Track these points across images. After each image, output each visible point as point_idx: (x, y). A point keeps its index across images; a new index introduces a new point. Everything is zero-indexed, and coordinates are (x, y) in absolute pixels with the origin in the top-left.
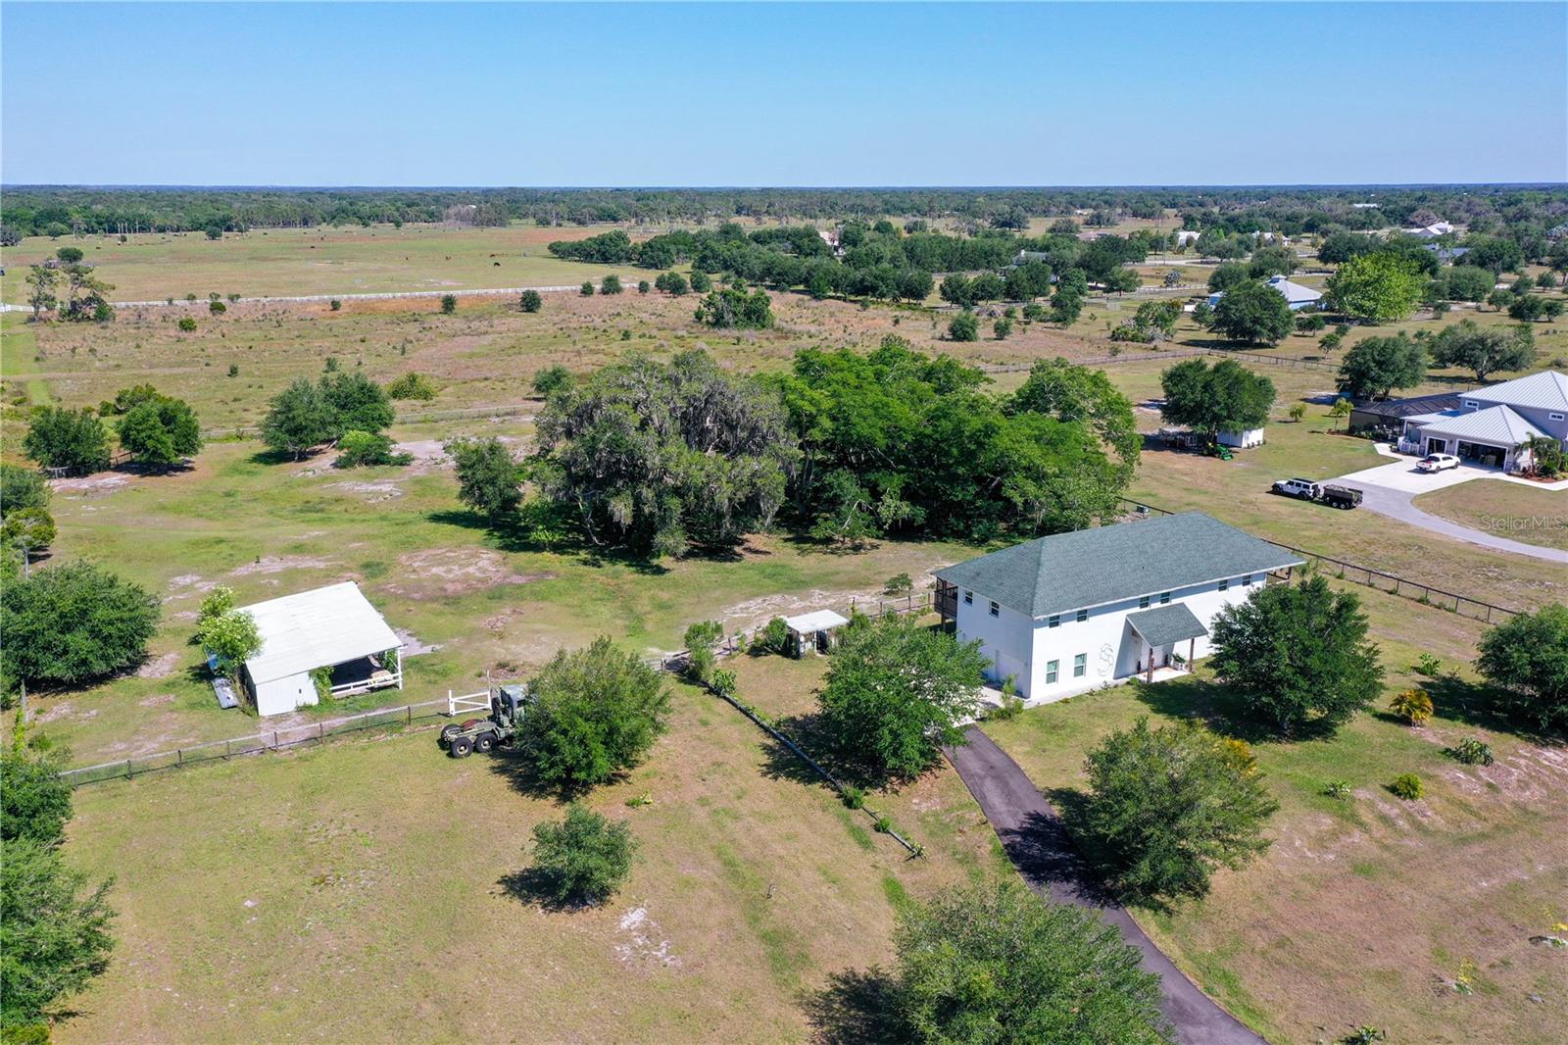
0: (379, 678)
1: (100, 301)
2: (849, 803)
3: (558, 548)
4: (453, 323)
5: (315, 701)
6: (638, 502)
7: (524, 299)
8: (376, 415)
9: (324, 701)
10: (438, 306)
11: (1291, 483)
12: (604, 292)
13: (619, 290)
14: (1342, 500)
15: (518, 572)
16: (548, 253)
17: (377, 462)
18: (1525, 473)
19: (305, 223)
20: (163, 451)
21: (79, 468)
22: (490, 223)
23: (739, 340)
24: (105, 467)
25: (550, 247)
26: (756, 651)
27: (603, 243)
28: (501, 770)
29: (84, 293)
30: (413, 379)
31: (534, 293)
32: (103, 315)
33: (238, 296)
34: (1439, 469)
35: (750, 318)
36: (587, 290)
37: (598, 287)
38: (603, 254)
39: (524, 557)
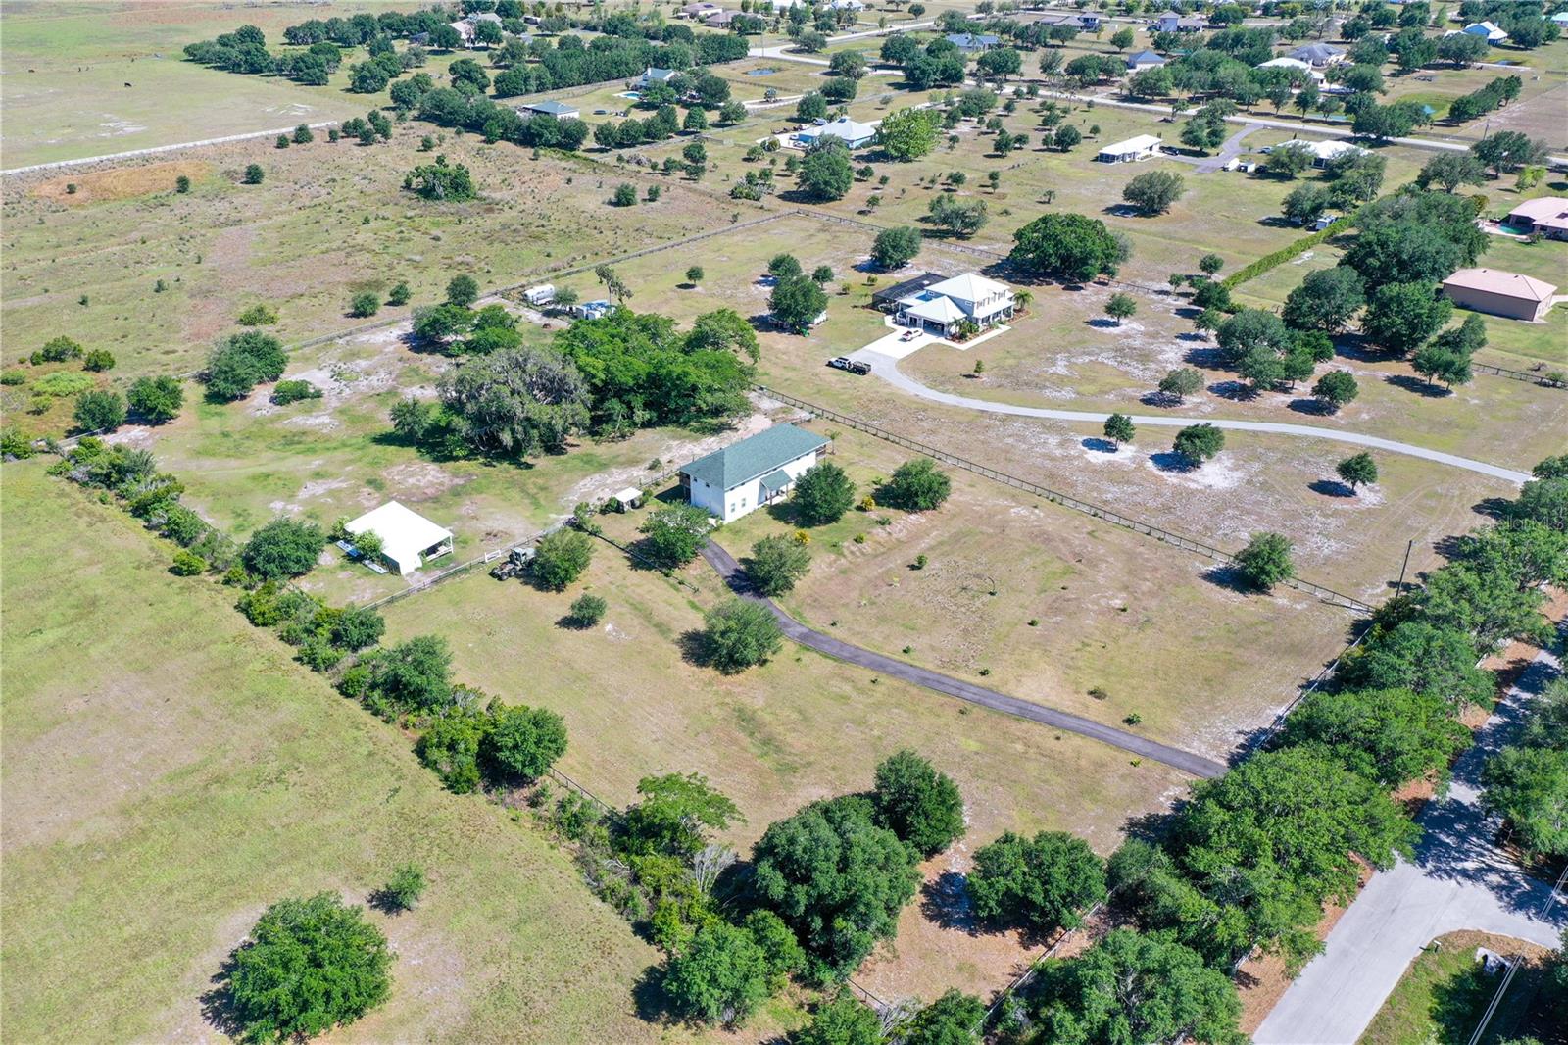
0: (442, 550)
2: (667, 576)
3: (465, 458)
5: (421, 565)
6: (513, 431)
7: (249, 172)
9: (424, 564)
10: (173, 186)
11: (837, 361)
12: (298, 141)
13: (310, 138)
14: (860, 370)
15: (455, 475)
17: (302, 397)
18: (953, 338)
21: (106, 424)
24: (122, 422)
25: (187, 50)
26: (603, 511)
28: (526, 584)
30: (260, 310)
34: (913, 338)
35: (456, 191)
36: (284, 142)
37: (291, 137)
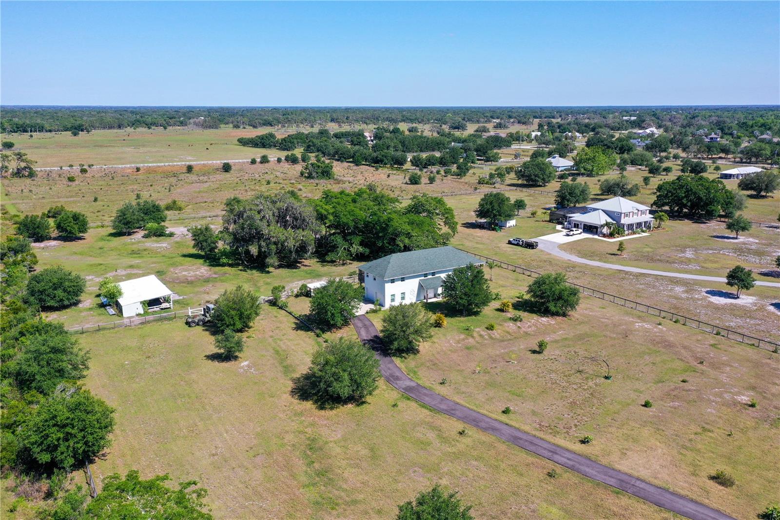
0: (164, 305)
1: (30, 169)
2: (318, 336)
3: (231, 265)
4: (192, 177)
5: (142, 312)
6: (260, 247)
7: (224, 166)
8: (159, 217)
9: (146, 313)
10: (185, 170)
11: (514, 240)
12: (261, 162)
13: (268, 161)
14: (531, 246)
15: (215, 273)
16: (238, 143)
17: (160, 235)
18: (604, 236)
19: (119, 127)
20: (74, 231)
21: (39, 239)
22: (210, 127)
23: (317, 184)
24: (50, 239)
25: (239, 140)
26: (297, 296)
27: (263, 139)
29: (23, 165)
30: (174, 202)
31: (228, 164)
32: (32, 175)
33: (93, 165)
34: (574, 234)
35: (323, 175)
36: (253, 162)
37: (258, 160)
38: (263, 144)
39: (217, 269)
